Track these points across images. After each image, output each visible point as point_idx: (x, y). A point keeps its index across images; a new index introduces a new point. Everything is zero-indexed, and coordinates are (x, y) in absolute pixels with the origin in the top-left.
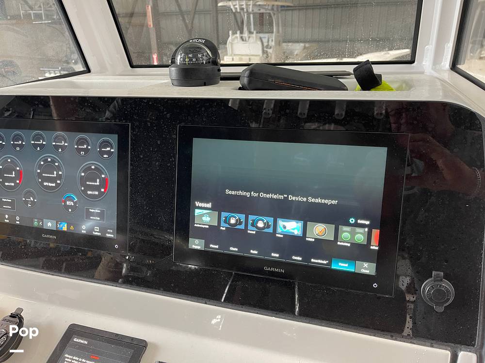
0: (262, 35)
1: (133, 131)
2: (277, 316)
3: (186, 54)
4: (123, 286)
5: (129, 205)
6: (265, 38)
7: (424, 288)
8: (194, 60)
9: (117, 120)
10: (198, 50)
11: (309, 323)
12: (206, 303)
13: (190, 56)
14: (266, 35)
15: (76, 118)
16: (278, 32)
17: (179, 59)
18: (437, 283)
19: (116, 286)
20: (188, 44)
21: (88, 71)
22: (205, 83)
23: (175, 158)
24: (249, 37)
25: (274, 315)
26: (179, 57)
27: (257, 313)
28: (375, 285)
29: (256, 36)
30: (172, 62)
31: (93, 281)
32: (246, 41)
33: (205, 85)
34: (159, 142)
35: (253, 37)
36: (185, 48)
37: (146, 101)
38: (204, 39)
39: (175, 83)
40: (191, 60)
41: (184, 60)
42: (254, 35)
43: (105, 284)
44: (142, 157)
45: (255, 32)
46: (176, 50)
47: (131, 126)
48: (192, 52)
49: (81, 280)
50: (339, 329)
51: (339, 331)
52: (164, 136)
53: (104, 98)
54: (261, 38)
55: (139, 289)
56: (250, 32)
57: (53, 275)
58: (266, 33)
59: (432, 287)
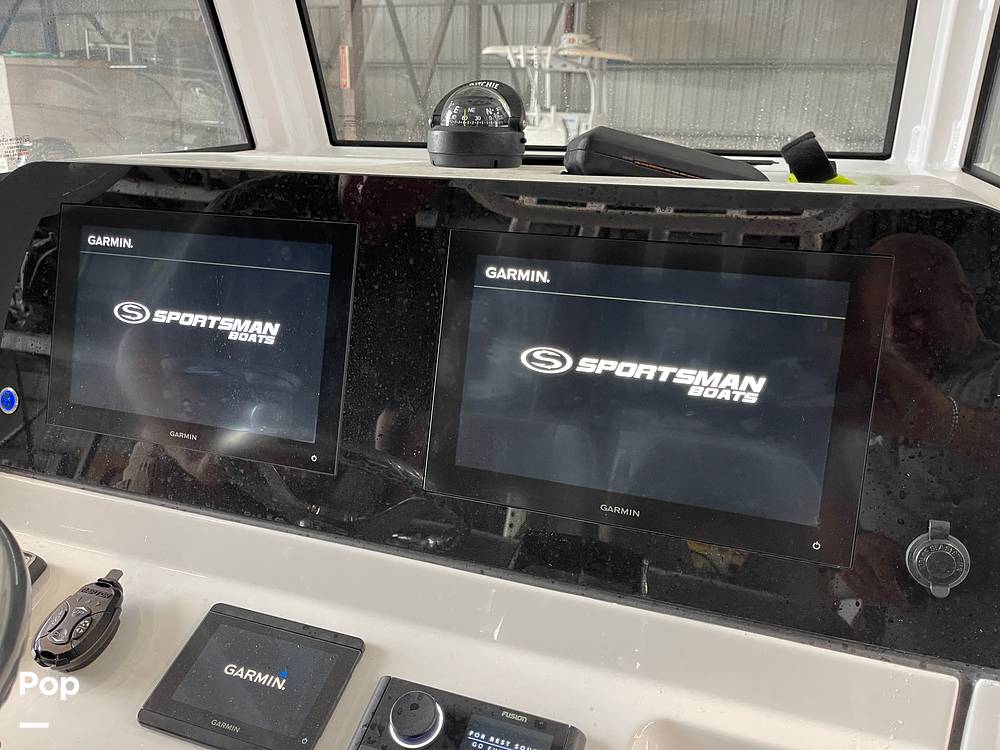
0: (566, 116)
1: (363, 240)
2: (622, 601)
3: (464, 106)
4: (320, 536)
5: (345, 379)
6: (572, 121)
7: (911, 553)
8: (478, 118)
9: (335, 218)
10: (486, 101)
11: (683, 616)
12: (482, 573)
13: (472, 110)
14: (575, 117)
15: (255, 211)
16: (599, 109)
17: (448, 118)
18: (936, 541)
19: (308, 536)
20: (466, 89)
21: (252, 145)
22: (496, 162)
23: (441, 294)
24: (541, 119)
25: (615, 599)
26: (450, 113)
27: (583, 595)
28: (816, 546)
29: (555, 116)
30: (433, 122)
31: (263, 524)
32: (534, 125)
33: (495, 167)
34: (411, 262)
35: (549, 119)
36: (462, 97)
37: (392, 183)
38: (496, 82)
39: (438, 160)
40: (471, 118)
41: (459, 119)
42: (552, 114)
43: (287, 532)
44: (376, 287)
45: (553, 109)
46: (443, 101)
47: (361, 228)
48: (475, 105)
49: (239, 522)
50: (741, 629)
51: (742, 633)
52: (422, 249)
53: (313, 174)
54: (564, 122)
55: (352, 543)
56: (544, 109)
57: (184, 510)
58: (575, 111)
59: (928, 548)
